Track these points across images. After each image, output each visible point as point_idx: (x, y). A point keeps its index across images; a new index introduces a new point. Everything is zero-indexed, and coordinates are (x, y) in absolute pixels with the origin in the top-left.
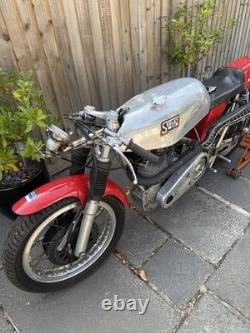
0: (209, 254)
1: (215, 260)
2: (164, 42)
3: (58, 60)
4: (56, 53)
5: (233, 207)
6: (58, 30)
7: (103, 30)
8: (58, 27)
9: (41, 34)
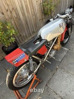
0: (58, 59)
1: (60, 60)
2: (42, 10)
3: (16, 18)
4: (16, 16)
5: (64, 48)
6: (15, 10)
7: (26, 9)
8: (15, 9)
9: (11, 12)
